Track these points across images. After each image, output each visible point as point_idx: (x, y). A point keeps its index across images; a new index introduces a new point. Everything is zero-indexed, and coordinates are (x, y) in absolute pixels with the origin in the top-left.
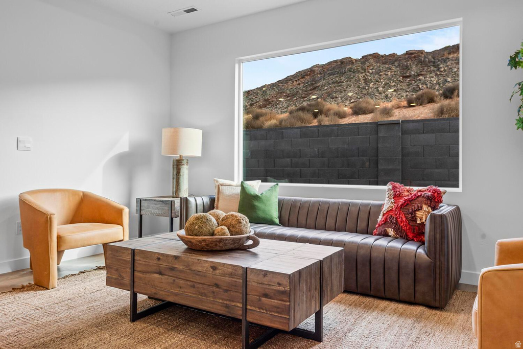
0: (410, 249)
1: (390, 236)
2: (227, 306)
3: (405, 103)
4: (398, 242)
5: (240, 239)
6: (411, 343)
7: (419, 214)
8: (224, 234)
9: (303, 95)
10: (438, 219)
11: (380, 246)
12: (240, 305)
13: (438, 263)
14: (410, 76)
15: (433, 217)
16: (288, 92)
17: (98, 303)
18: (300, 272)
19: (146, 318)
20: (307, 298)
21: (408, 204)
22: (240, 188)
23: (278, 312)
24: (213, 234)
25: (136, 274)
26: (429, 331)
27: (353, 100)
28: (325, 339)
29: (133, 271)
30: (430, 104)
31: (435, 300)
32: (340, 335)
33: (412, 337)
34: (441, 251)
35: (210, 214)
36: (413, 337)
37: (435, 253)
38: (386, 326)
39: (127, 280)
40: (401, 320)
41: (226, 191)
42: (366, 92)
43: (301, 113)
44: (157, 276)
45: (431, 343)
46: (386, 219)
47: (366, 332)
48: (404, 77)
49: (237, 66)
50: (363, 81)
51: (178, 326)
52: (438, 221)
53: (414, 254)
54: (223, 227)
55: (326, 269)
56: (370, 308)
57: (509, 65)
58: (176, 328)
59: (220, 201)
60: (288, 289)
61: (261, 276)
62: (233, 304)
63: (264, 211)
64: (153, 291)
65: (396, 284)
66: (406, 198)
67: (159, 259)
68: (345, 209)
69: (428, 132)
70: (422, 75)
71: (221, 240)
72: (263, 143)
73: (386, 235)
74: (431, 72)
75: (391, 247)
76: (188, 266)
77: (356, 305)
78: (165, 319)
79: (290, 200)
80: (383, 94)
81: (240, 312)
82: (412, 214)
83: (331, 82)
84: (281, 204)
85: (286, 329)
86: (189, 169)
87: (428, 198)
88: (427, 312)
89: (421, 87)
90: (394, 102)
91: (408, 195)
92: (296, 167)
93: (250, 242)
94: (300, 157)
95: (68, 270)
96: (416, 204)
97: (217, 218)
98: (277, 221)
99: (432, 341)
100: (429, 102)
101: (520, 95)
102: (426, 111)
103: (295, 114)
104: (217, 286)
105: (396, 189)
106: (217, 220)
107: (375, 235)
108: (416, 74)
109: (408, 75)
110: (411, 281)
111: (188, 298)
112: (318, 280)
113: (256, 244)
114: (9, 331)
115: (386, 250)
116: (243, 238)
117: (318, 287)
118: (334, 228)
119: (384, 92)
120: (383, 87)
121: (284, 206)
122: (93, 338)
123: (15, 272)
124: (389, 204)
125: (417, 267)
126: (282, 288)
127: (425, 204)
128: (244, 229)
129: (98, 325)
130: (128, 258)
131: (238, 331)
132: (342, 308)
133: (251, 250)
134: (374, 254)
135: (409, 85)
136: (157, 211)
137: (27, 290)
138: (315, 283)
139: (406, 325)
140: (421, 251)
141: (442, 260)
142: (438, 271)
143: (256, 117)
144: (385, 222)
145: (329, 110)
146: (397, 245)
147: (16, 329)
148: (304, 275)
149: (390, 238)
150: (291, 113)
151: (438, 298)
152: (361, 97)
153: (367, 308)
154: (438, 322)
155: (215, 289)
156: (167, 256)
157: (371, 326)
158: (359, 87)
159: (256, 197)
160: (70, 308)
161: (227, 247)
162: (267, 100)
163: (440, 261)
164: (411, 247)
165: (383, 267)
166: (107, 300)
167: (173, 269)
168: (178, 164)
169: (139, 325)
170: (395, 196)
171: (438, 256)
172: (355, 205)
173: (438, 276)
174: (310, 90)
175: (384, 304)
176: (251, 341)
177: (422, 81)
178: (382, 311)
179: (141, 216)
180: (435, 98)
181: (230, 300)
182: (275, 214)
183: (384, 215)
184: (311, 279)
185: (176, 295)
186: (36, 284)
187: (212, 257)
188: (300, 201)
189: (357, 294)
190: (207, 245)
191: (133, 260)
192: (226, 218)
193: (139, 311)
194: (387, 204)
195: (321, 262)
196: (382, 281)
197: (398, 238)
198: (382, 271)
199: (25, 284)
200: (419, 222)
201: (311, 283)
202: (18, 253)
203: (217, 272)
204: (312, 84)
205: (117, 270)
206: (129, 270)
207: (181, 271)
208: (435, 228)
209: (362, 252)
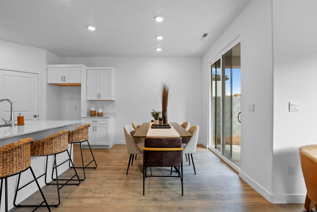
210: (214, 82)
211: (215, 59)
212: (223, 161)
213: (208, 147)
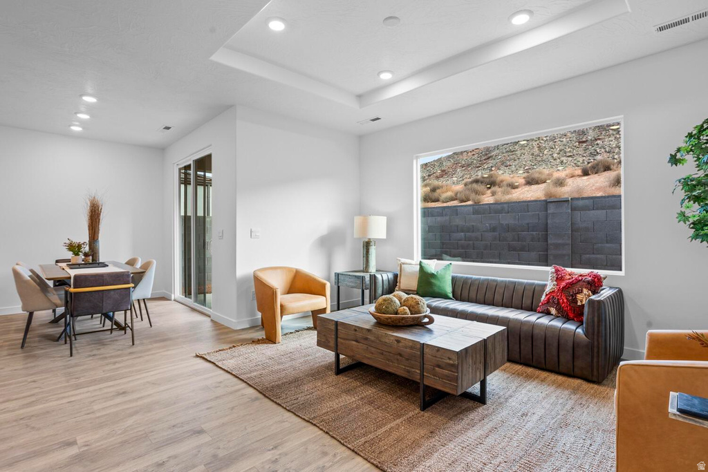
0: (570, 329)
1: (552, 315)
2: (408, 372)
3: (579, 172)
4: (559, 321)
5: (418, 318)
6: (565, 412)
7: (579, 296)
8: (406, 313)
9: (478, 165)
10: (596, 303)
11: (542, 324)
12: (418, 372)
13: (596, 343)
14: (587, 141)
15: (591, 302)
16: (463, 163)
17: (311, 358)
18: (466, 349)
19: (346, 373)
20: (472, 370)
21: (569, 287)
22: (419, 266)
23: (448, 380)
24: (397, 313)
25: (339, 339)
26: (584, 403)
27: (527, 168)
28: (489, 402)
29: (337, 337)
30: (606, 172)
31: (593, 375)
32: (502, 400)
33: (566, 407)
34: (598, 332)
35: (394, 296)
36: (568, 407)
37: (593, 334)
38: (544, 395)
39: (332, 343)
40: (558, 392)
41: (407, 268)
42: (540, 159)
43: (475, 186)
44: (354, 343)
45: (584, 414)
46: (549, 299)
47: (526, 399)
48: (580, 142)
49: (415, 161)
50: (537, 149)
51: (370, 381)
52: (596, 306)
53: (573, 333)
54: (405, 307)
55: (490, 346)
56: (531, 377)
57: (669, 162)
58: (369, 383)
59: (402, 277)
60: (456, 363)
61: (435, 351)
62: (413, 370)
63: (439, 287)
64: (352, 354)
65: (556, 359)
66: (567, 281)
67: (356, 330)
68: (512, 287)
69: (597, 209)
70: (599, 139)
71: (403, 318)
72: (439, 219)
73: (548, 313)
74: (609, 136)
75: (552, 325)
76: (378, 338)
77: (518, 374)
78: (361, 374)
79: (462, 277)
80: (558, 160)
81: (419, 377)
82: (573, 297)
83: (504, 151)
84: (454, 280)
85: (455, 393)
86: (376, 249)
87: (588, 282)
88: (585, 385)
89: (598, 151)
90: (568, 171)
91: (569, 279)
92: (469, 241)
93: (426, 320)
94: (473, 232)
95: (287, 328)
96: (577, 288)
97: (400, 299)
98: (451, 295)
99: (586, 412)
100: (605, 170)
101: (682, 190)
102: (602, 179)
103: (470, 186)
104: (400, 355)
105: (559, 273)
106: (399, 301)
107: (539, 312)
108: (593, 139)
109: (584, 140)
110: (569, 357)
111: (377, 362)
112: (483, 355)
113: (431, 321)
114: (255, 373)
115: (547, 328)
116: (421, 316)
117: (483, 360)
118: (501, 304)
119: (559, 158)
120: (558, 154)
121: (457, 283)
122: (311, 385)
123: (252, 328)
124: (552, 286)
125: (575, 345)
126: (451, 362)
127: (586, 288)
128: (422, 309)
129: (313, 375)
130: (333, 327)
131: (417, 390)
132: (506, 376)
133: (427, 326)
134: (536, 332)
135: (586, 150)
136: (351, 284)
137: (262, 343)
138: (480, 358)
139: (563, 396)
140: (580, 331)
141: (600, 341)
142: (596, 350)
143: (434, 190)
144: (548, 301)
145: (502, 181)
146: (557, 324)
147: (259, 373)
148: (470, 351)
149: (552, 317)
150: (466, 185)
151: (595, 373)
152: (536, 165)
153: (529, 377)
154: (594, 396)
155: (399, 357)
156: (362, 329)
157: (530, 394)
158: (533, 154)
159: (433, 275)
160: (292, 360)
161: (408, 324)
162: (443, 171)
163: (598, 340)
164: (570, 326)
165: (543, 343)
166: (317, 355)
167: (366, 339)
168: (367, 245)
169: (342, 378)
170: (557, 278)
171: (596, 337)
172: (520, 284)
173: (595, 354)
174: (485, 160)
175: (544, 374)
176: (427, 399)
177: (600, 146)
178: (542, 381)
179: (339, 287)
180: (612, 167)
181: (410, 367)
182: (448, 289)
183: (547, 295)
184: (476, 354)
185: (369, 358)
186: (267, 339)
187: (396, 332)
188: (471, 278)
189: (521, 364)
190: (393, 322)
191: (337, 329)
192: (407, 300)
193: (341, 367)
194: (550, 286)
195: (485, 340)
196: (543, 355)
197: (558, 317)
198: (543, 346)
199: (260, 338)
200: (579, 303)
201: (476, 357)
202: (253, 314)
203: (401, 344)
204: (487, 154)
205: (325, 335)
206: (333, 336)
207: (372, 341)
208: (593, 312)
209: (525, 328)
210: (183, 186)
211: (184, 160)
212: (193, 310)
213: (173, 298)
